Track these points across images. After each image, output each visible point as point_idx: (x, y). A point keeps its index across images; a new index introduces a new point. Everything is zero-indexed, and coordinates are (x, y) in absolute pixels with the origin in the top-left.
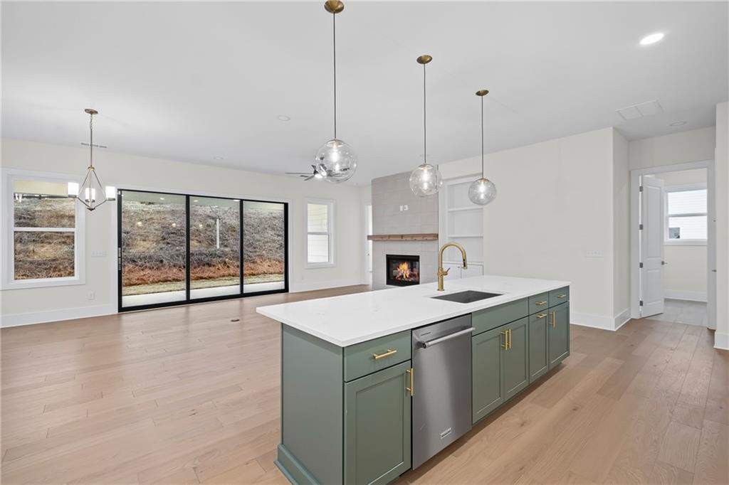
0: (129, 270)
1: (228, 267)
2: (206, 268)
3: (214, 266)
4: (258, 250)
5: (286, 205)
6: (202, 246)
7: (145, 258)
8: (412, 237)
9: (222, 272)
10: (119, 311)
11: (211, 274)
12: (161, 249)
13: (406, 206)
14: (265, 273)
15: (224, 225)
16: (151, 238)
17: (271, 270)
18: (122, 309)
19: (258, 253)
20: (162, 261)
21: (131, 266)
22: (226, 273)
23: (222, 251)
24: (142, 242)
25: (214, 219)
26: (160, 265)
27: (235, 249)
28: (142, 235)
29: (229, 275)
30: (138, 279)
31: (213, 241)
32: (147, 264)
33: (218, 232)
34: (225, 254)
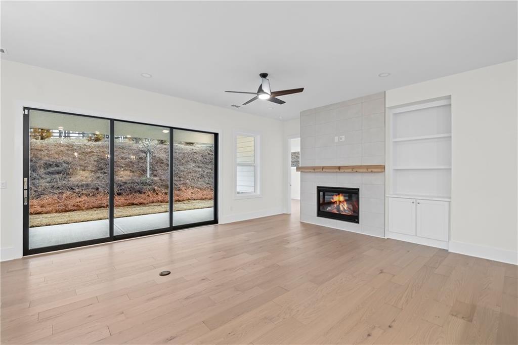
0: (67, 197)
1: (157, 194)
2: (137, 195)
3: (144, 193)
4: (181, 179)
5: (216, 135)
6: (135, 176)
7: (82, 186)
8: (353, 169)
9: (151, 199)
10: (24, 255)
11: (142, 201)
12: (98, 177)
13: (343, 137)
14: (189, 199)
15: (153, 158)
16: (90, 168)
17: (195, 197)
18: (27, 251)
19: (182, 182)
20: (97, 189)
21: (69, 193)
22: (155, 199)
23: (152, 180)
24: (81, 171)
25: (146, 153)
26: (96, 192)
27: (163, 179)
28: (81, 166)
29: (158, 201)
30: (74, 206)
31: (145, 171)
32: (84, 192)
33: (148, 164)
34: (154, 183)
